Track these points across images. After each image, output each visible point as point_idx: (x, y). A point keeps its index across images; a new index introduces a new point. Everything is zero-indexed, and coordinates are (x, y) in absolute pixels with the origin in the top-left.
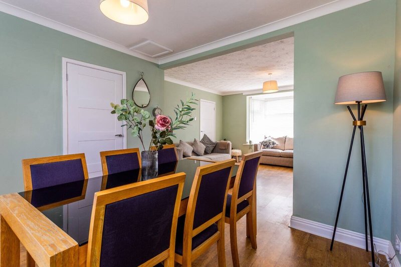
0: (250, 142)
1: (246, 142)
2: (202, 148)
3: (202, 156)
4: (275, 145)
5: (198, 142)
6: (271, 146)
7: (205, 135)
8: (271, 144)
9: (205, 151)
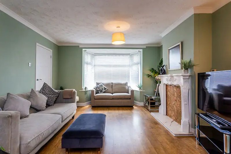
0: (86, 88)
1: (82, 89)
2: (43, 99)
3: (43, 110)
4: (106, 90)
5: (37, 93)
6: (104, 91)
7: (45, 84)
8: (103, 89)
9: (47, 104)
